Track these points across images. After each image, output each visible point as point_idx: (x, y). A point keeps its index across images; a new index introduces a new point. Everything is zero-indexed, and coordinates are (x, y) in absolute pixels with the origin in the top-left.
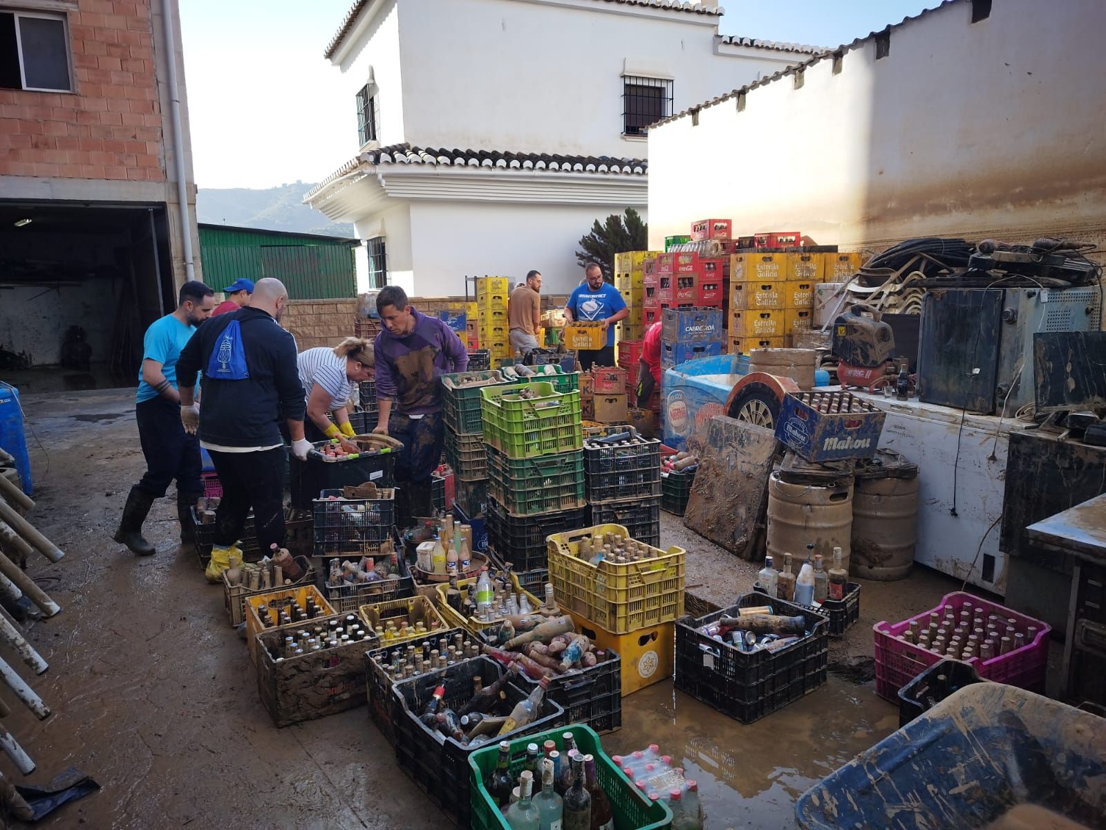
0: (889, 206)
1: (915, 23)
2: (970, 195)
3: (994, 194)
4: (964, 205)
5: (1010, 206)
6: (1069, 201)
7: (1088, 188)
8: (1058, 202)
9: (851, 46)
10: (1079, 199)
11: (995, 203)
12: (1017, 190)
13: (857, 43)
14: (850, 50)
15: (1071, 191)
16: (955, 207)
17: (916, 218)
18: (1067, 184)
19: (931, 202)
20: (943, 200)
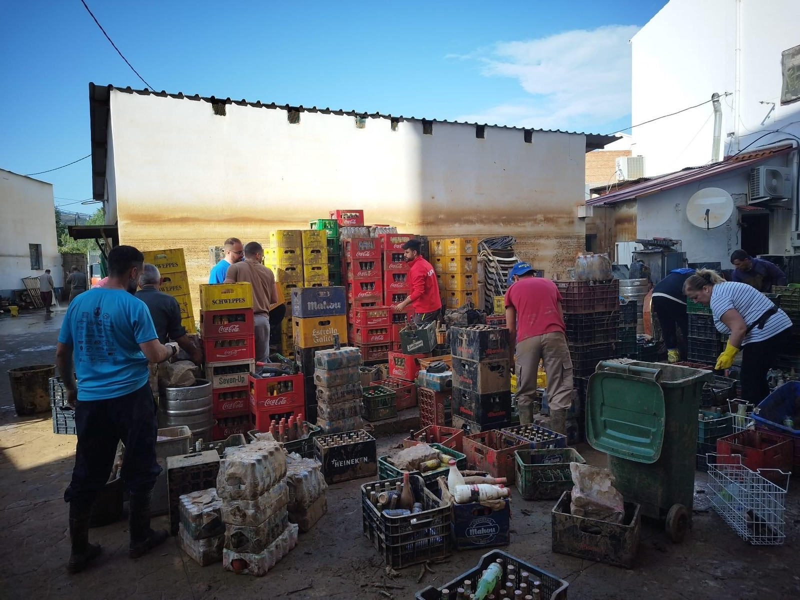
0: (440, 217)
1: (449, 125)
2: (484, 217)
3: (495, 218)
4: (481, 221)
5: (501, 224)
6: (523, 225)
7: (529, 220)
8: (519, 224)
9: (407, 119)
10: (527, 224)
11: (496, 222)
12: (504, 218)
13: (412, 120)
14: (405, 121)
15: (523, 221)
16: (477, 222)
17: (457, 225)
18: (522, 218)
19: (465, 218)
20: (471, 218)
